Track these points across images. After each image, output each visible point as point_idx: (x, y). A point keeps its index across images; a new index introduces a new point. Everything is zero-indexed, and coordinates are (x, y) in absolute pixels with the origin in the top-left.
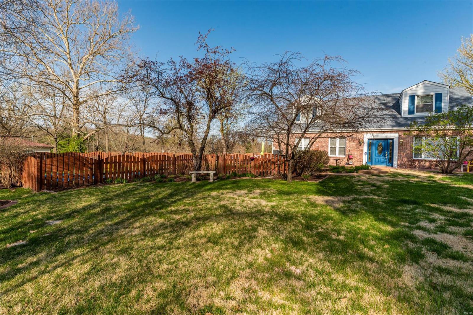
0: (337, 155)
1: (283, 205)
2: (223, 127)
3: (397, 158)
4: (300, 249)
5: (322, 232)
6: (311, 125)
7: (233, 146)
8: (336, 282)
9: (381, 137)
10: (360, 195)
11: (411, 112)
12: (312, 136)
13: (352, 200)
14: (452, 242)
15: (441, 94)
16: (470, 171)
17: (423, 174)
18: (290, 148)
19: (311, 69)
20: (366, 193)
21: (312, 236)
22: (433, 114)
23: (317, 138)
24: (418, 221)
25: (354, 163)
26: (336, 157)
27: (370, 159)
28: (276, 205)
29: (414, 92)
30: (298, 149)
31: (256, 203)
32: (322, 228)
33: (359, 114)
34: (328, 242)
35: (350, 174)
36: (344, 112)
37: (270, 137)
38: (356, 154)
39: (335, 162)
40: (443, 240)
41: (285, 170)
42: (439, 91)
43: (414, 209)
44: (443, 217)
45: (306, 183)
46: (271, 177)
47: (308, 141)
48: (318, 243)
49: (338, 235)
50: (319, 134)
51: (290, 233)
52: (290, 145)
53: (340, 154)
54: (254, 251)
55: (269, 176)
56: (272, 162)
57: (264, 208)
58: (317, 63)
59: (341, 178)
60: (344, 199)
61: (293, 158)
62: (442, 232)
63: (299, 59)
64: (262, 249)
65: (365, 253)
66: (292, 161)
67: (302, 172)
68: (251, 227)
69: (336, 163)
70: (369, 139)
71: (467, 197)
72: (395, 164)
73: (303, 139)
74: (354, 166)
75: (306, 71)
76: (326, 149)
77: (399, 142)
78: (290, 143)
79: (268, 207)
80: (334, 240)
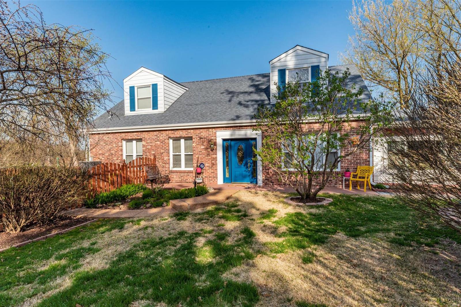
0: (183, 168)
3: (261, 169)
9: (239, 135)
12: (146, 136)
15: (318, 67)
25: (205, 180)
29: (283, 64)
38: (206, 165)
42: (316, 61)
53: (186, 166)
70: (224, 140)
72: (259, 180)
73: (134, 142)
76: (165, 158)
77: (263, 144)
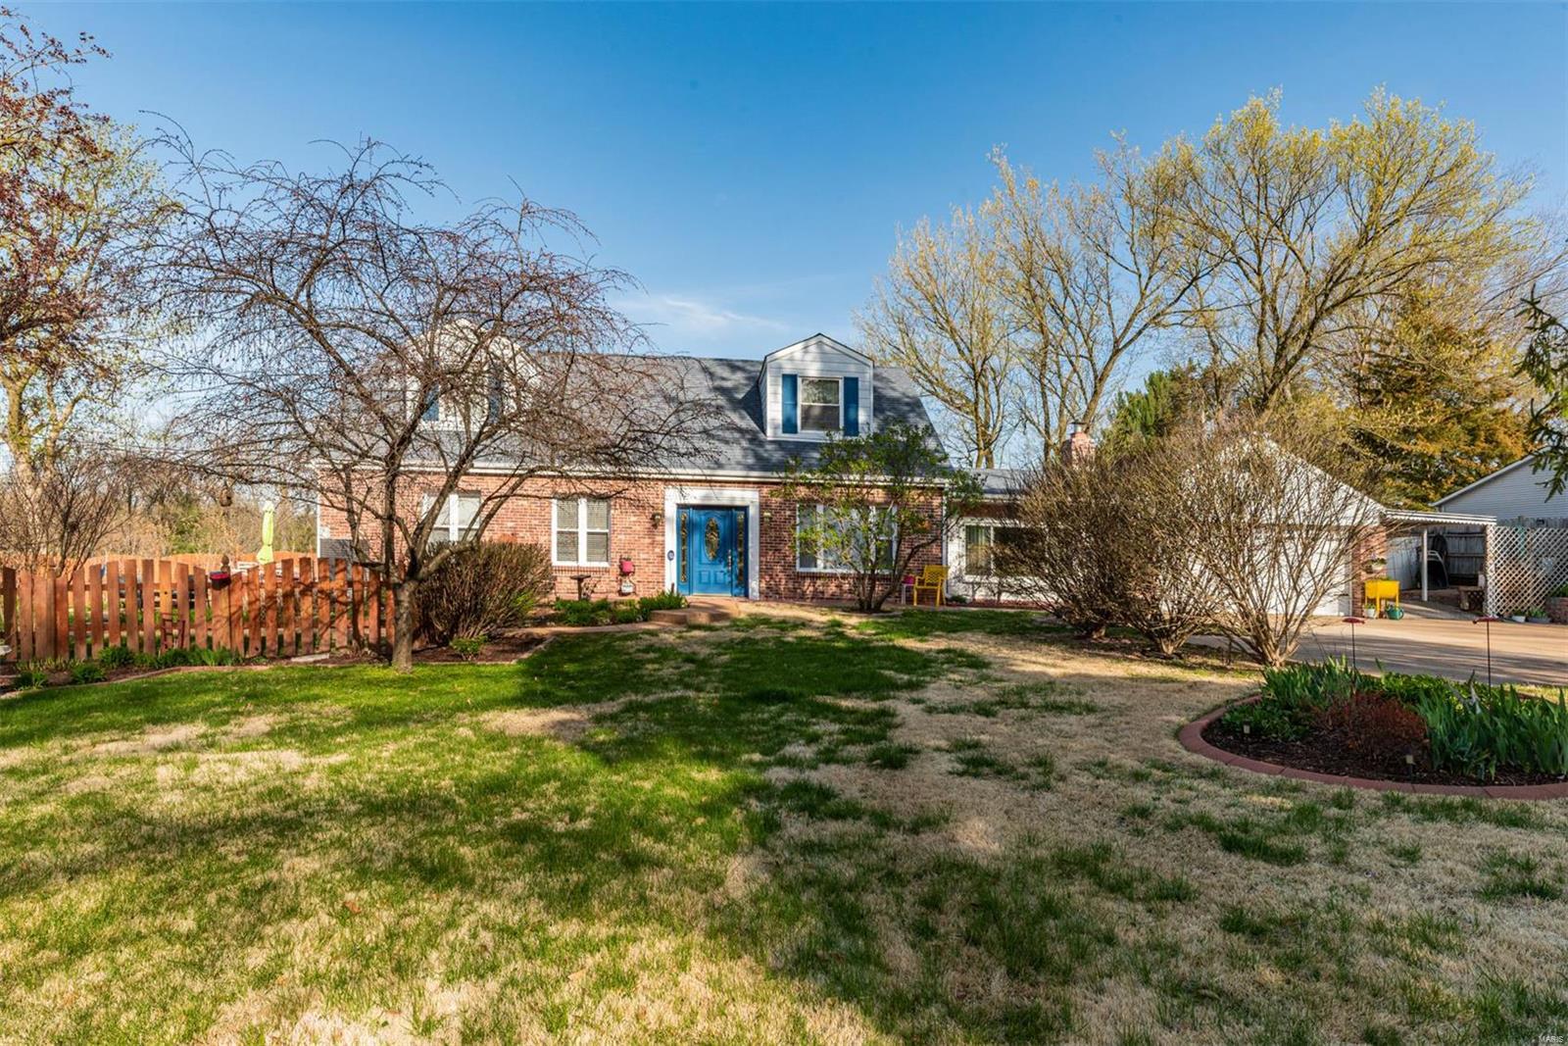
0: (583, 561)
1: (379, 758)
2: (21, 416)
3: (757, 568)
4: (449, 885)
5: (523, 822)
6: (479, 448)
7: (99, 518)
8: (560, 942)
10: (650, 693)
11: (789, 426)
12: (491, 485)
13: (622, 712)
14: (842, 782)
15: (856, 380)
16: (920, 601)
17: (819, 617)
18: (398, 533)
19: (474, 237)
20: (666, 684)
21: (490, 839)
22: (838, 437)
23: (506, 497)
24: (783, 743)
25: (639, 589)
26: (578, 569)
27: (684, 571)
28: (351, 763)
29: (796, 364)
30: (434, 538)
31: (260, 766)
32: (524, 810)
33: (643, 421)
34: (541, 845)
35: (623, 626)
36: (595, 407)
37: (308, 486)
38: (642, 556)
39: (574, 585)
40: (824, 781)
41: (381, 623)
42: (852, 370)
43: (780, 714)
44: (836, 727)
45: (468, 669)
46: (319, 658)
47: (473, 505)
48: (509, 853)
49: (572, 820)
50: (514, 480)
51: (411, 846)
52: (400, 522)
53: (590, 558)
54: (269, 930)
55: (308, 654)
56: (321, 591)
57: (299, 780)
58: (493, 217)
59: (595, 641)
60: (598, 709)
61: (413, 571)
62: (827, 762)
63: (426, 185)
64: (306, 918)
65: (644, 849)
66: (410, 587)
67: (453, 629)
68: (245, 858)
69: (580, 589)
70: (681, 507)
71: (896, 670)
72: (753, 590)
73: (453, 498)
74: (637, 599)
75: (454, 238)
76: (542, 540)
77: (762, 519)
78: (400, 513)
79: (315, 775)
80: (560, 836)
